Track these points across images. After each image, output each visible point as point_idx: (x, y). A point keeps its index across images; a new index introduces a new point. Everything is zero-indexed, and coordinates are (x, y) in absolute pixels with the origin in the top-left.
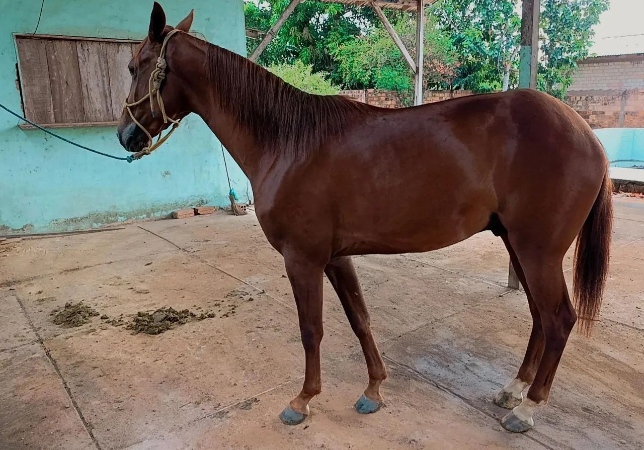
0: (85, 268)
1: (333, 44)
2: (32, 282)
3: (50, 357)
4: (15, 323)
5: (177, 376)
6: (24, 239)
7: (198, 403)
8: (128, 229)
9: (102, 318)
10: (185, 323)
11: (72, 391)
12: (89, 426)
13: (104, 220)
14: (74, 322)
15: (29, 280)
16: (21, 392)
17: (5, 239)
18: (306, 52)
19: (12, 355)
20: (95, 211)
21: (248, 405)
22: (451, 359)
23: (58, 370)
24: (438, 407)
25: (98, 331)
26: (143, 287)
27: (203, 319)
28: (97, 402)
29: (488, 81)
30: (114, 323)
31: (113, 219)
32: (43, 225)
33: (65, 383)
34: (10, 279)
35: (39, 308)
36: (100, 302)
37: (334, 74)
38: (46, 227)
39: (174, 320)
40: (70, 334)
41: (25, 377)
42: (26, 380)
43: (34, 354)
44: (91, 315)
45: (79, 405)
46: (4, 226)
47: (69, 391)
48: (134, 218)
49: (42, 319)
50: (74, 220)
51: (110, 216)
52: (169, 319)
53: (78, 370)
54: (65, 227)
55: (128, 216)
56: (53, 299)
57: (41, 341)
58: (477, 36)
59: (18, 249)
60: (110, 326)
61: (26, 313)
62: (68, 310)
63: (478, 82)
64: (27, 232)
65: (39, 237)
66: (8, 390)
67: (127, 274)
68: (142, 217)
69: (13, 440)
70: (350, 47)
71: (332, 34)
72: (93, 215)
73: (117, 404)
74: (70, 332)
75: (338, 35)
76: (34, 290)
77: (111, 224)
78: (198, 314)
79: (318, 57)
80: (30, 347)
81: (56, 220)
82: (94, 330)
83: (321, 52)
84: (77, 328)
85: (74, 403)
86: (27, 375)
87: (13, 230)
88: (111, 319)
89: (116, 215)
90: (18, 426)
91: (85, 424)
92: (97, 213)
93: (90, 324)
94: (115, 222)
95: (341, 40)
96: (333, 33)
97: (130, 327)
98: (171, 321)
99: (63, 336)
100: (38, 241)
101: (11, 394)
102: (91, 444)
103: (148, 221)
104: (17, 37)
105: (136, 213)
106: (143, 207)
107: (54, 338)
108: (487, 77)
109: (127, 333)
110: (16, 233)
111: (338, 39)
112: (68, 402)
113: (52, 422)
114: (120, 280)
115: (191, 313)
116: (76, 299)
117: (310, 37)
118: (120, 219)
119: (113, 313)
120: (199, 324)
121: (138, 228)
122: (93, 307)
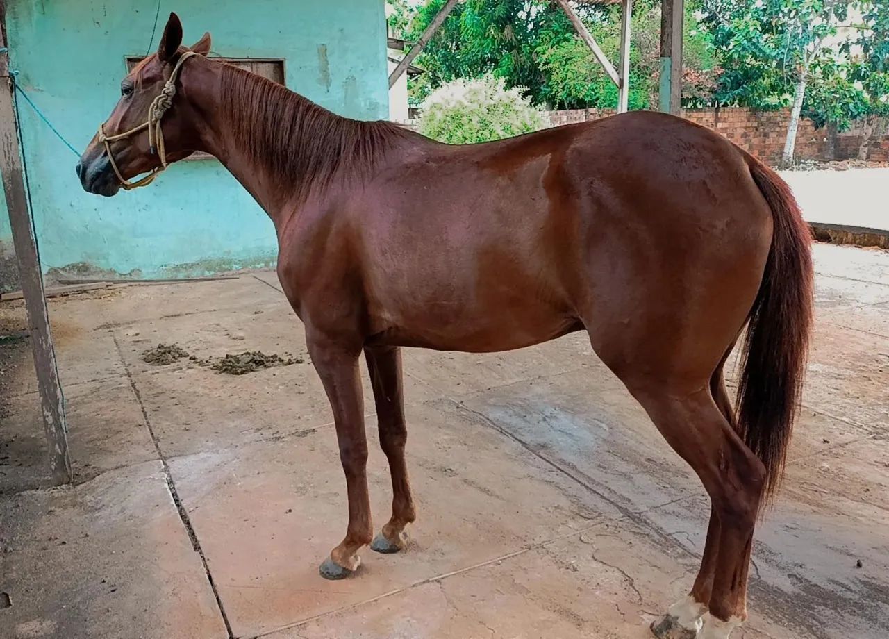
0: (186, 314)
1: (544, 47)
2: (131, 325)
3: (134, 388)
4: (108, 359)
5: (247, 408)
6: (131, 286)
7: (258, 430)
8: (243, 279)
9: (190, 359)
10: (270, 367)
11: (148, 414)
12: (156, 440)
13: (217, 268)
14: (163, 361)
15: (129, 324)
16: (104, 412)
17: (111, 283)
18: (507, 59)
19: (101, 385)
20: (207, 257)
21: (305, 433)
22: (532, 411)
23: (139, 398)
24: (491, 446)
25: (184, 369)
26: (241, 334)
27: (289, 364)
28: (168, 423)
29: (776, 93)
30: (201, 363)
31: (227, 267)
32: (152, 271)
33: (143, 408)
34: (112, 323)
35: (133, 348)
36: (192, 346)
37: (545, 89)
38: (155, 273)
39: (259, 363)
40: (157, 371)
41: (110, 401)
42: (109, 404)
43: (120, 384)
44: (181, 355)
45: (152, 425)
46: (111, 269)
47: (145, 414)
48: (250, 267)
49: (134, 357)
50: (185, 267)
51: (224, 263)
52: (255, 362)
53: (157, 399)
54: (175, 273)
55: (244, 264)
56: (147, 341)
57: (129, 375)
58: (751, 29)
59: (123, 294)
60: (196, 366)
61: (120, 351)
62: (159, 350)
63: (760, 96)
64: (135, 277)
65: (147, 283)
66: (91, 410)
67: (227, 321)
68: (259, 266)
69: (90, 445)
70: (563, 51)
71: (544, 34)
72: (205, 261)
73: (184, 426)
74: (158, 369)
75: (551, 34)
76: (131, 332)
77: (226, 273)
78: (286, 359)
79: (524, 66)
80: (119, 379)
81: (165, 266)
82: (181, 369)
83: (528, 58)
84: (165, 366)
85: (148, 423)
86: (112, 400)
87: (121, 275)
88: (199, 361)
89: (230, 262)
90: (96, 435)
91: (153, 438)
92: (210, 259)
93: (178, 363)
94: (229, 270)
95: (555, 41)
96: (545, 32)
97: (217, 367)
98: (256, 364)
99: (151, 372)
100: (144, 288)
101: (95, 414)
102: (154, 452)
103: (267, 271)
104: (130, 60)
105: (253, 260)
106: (261, 254)
107: (142, 374)
108: (773, 88)
109: (211, 373)
110: (123, 278)
111: (551, 39)
112: (142, 421)
113: (126, 435)
114: (218, 327)
115: (279, 358)
116: (169, 342)
117: (514, 39)
118: (235, 267)
119: (201, 356)
120: (285, 368)
121: (253, 279)
122: (184, 350)
